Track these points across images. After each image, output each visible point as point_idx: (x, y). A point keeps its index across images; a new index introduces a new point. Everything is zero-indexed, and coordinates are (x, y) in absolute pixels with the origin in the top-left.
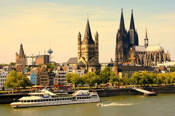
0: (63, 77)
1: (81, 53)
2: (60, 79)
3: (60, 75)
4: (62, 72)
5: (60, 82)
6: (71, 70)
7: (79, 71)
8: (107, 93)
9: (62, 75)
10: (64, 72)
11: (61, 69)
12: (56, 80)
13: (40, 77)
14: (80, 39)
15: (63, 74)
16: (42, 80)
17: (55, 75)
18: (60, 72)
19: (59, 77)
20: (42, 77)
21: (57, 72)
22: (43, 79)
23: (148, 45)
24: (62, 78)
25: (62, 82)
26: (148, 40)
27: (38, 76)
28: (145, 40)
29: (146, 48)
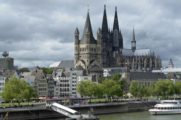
0: (65, 85)
1: (79, 54)
2: (62, 88)
3: (62, 83)
4: (64, 79)
5: (62, 92)
6: (75, 76)
7: (85, 79)
8: (129, 107)
9: (64, 83)
10: (67, 79)
11: (63, 75)
12: (57, 89)
13: (37, 85)
14: (77, 37)
15: (65, 81)
16: (40, 89)
17: (55, 82)
18: (62, 78)
19: (61, 85)
20: (40, 85)
21: (58, 78)
22: (41, 87)
23: (135, 48)
24: (64, 87)
25: (64, 92)
26: (135, 42)
27: (36, 83)
28: (132, 42)
29: (134, 51)
